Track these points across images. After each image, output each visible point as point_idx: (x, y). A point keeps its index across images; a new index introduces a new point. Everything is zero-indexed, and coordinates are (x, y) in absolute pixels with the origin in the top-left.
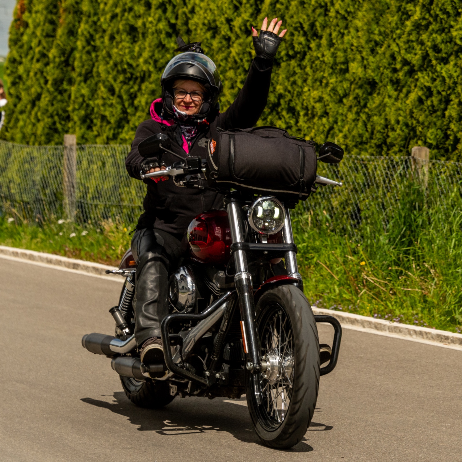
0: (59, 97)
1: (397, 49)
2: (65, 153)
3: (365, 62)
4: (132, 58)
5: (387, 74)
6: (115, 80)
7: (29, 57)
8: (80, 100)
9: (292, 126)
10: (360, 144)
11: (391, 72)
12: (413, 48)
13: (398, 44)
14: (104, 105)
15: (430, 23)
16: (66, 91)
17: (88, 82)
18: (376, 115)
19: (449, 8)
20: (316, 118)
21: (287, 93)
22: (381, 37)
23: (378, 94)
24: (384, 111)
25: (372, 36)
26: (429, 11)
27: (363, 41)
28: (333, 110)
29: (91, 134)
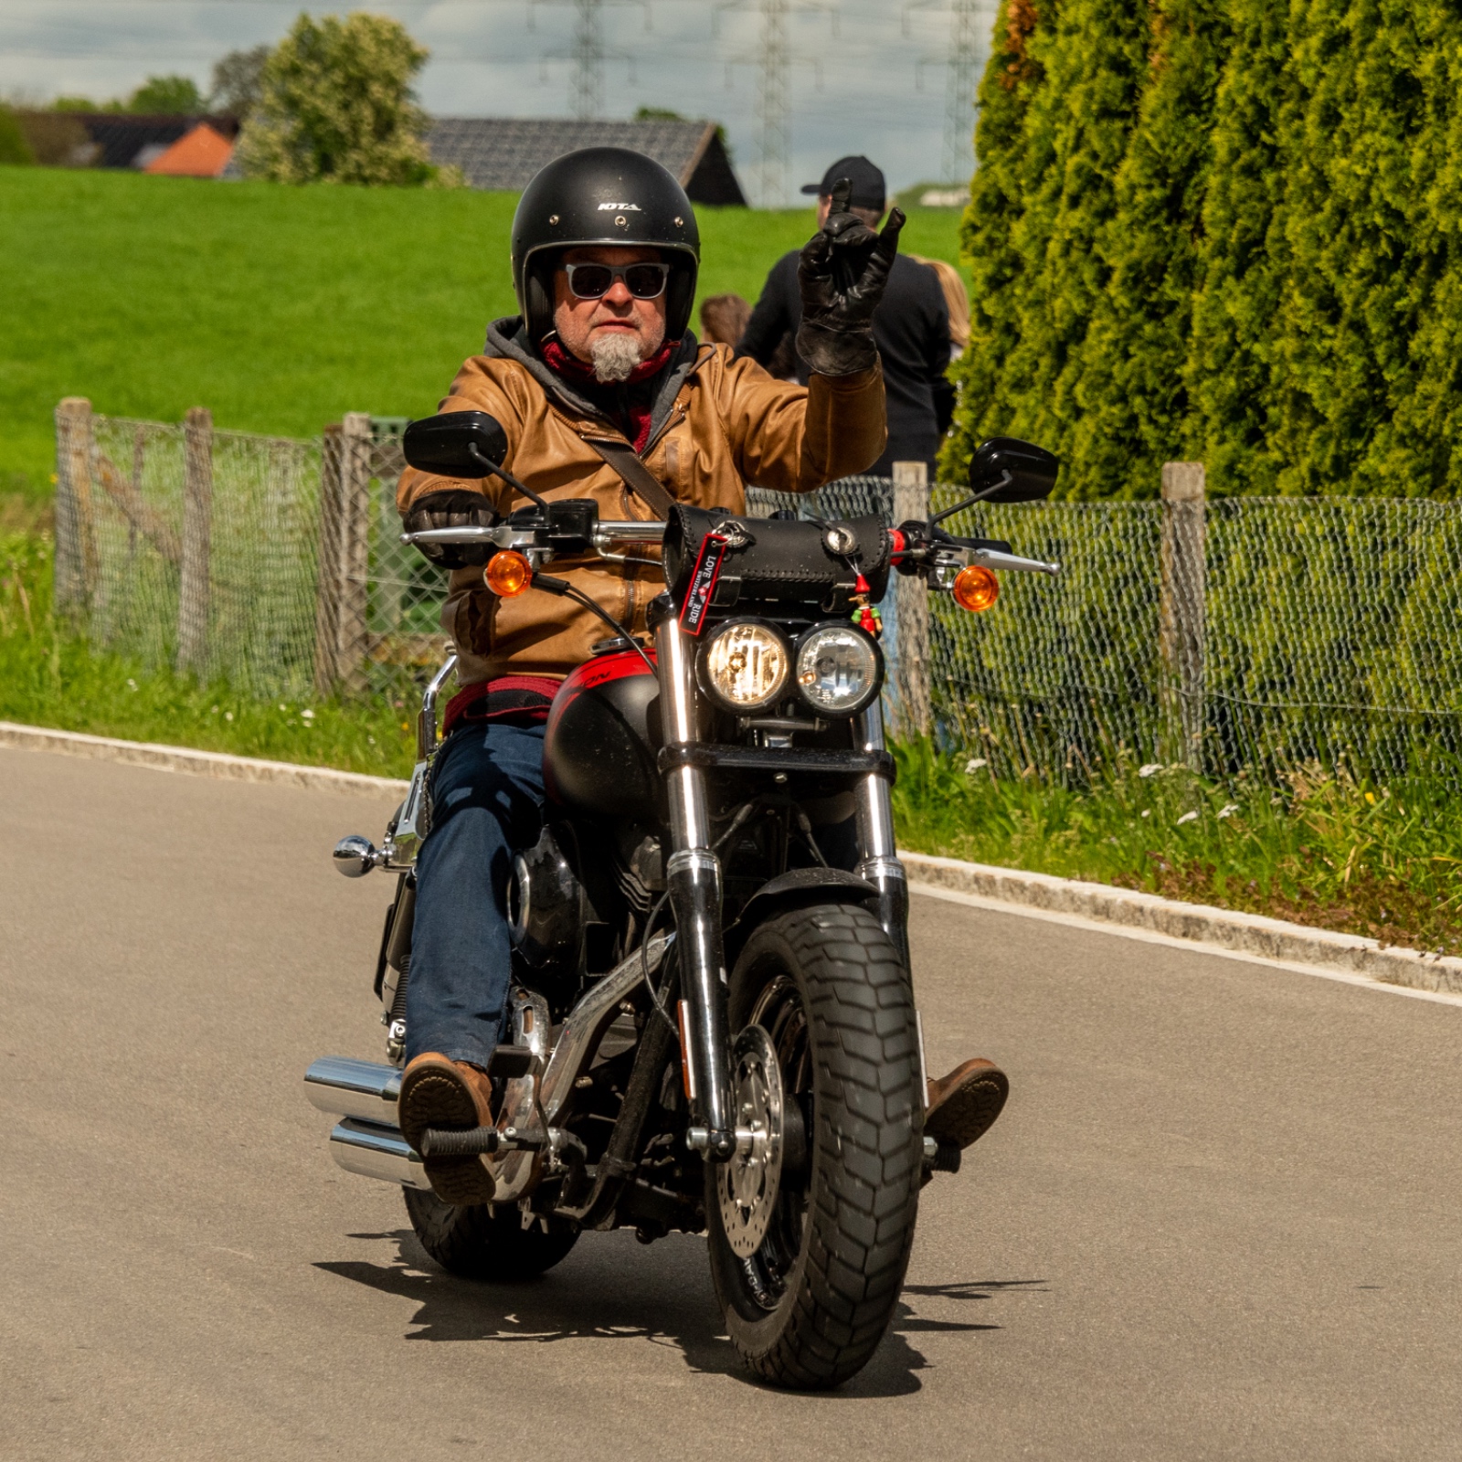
0: (1148, 329)
2: (1166, 526)
4: (1400, 188)
6: (1341, 269)
7: (1046, 190)
8: (1223, 338)
14: (1301, 356)
16: (1172, 305)
17: (1250, 276)
29: (1259, 460)
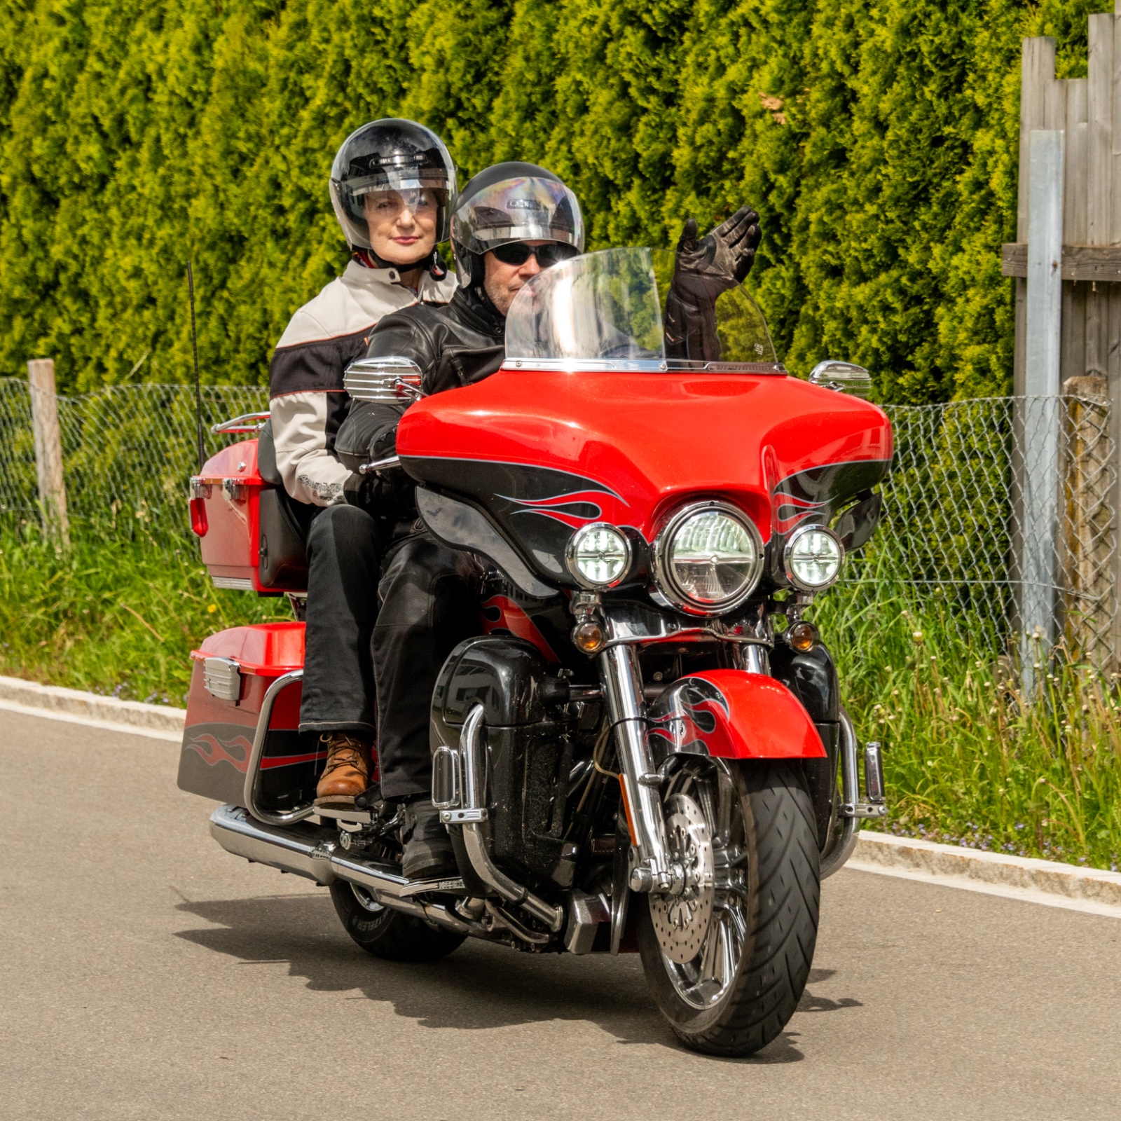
1: (283, 167)
3: (222, 196)
5: (265, 218)
9: (83, 329)
10: (217, 363)
11: (272, 214)
12: (316, 165)
13: (284, 158)
15: (345, 113)
18: (244, 302)
19: (383, 82)
20: (130, 311)
21: (70, 261)
22: (251, 145)
23: (250, 260)
24: (262, 294)
25: (233, 142)
26: (343, 87)
27: (214, 155)
28: (165, 292)
